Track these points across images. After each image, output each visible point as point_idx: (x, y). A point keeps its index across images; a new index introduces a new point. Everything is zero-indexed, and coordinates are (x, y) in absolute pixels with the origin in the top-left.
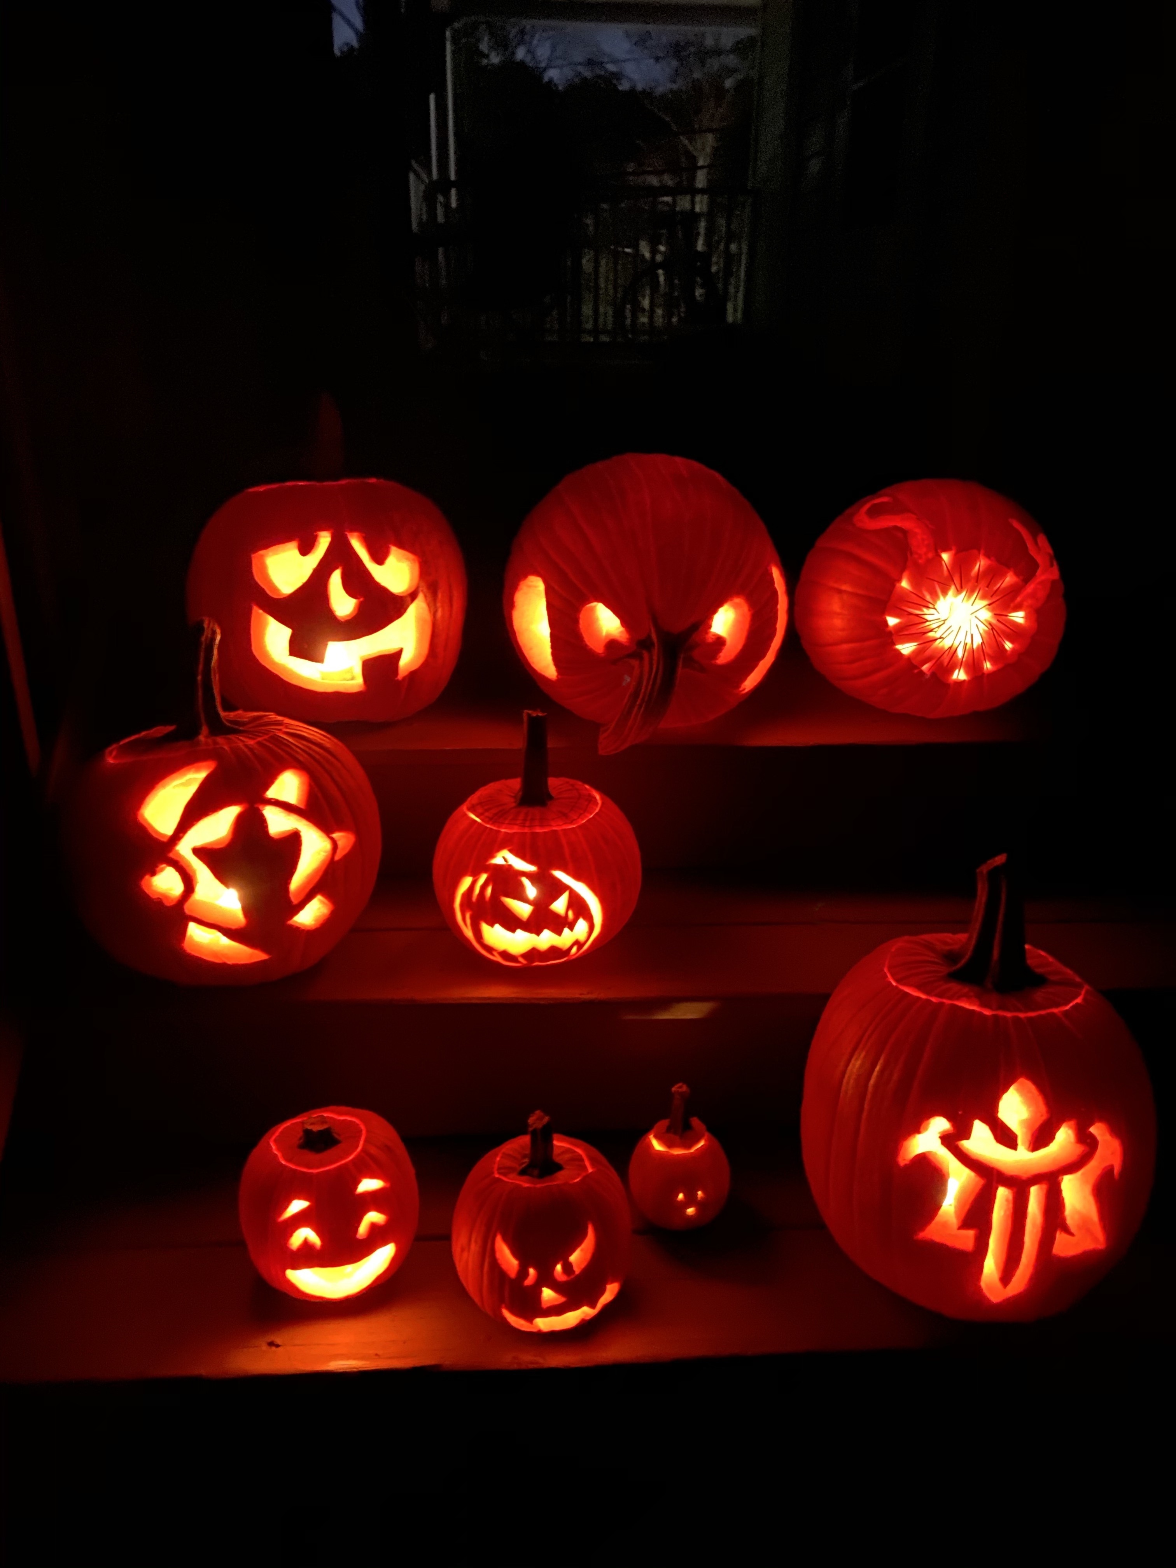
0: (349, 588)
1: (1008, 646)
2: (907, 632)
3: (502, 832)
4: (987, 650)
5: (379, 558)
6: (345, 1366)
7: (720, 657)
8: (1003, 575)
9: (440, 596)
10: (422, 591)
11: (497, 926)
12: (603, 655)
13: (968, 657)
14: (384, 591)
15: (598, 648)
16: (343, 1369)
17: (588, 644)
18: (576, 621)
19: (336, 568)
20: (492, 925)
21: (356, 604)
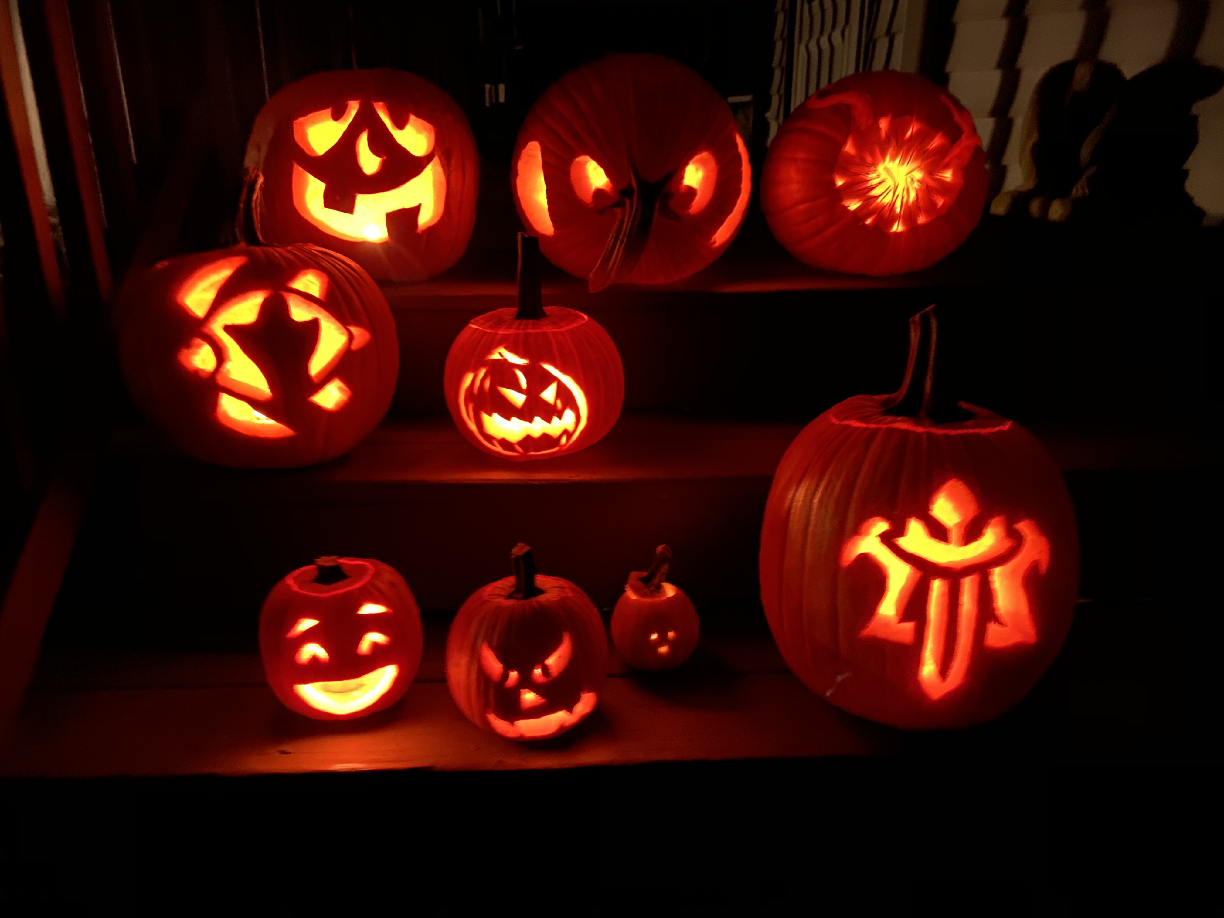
0: (374, 148)
1: (940, 202)
2: (851, 190)
3: (499, 334)
4: (921, 204)
5: (400, 125)
6: (346, 768)
7: (692, 206)
8: (932, 138)
9: (453, 162)
10: (438, 155)
11: (495, 415)
12: (592, 205)
13: (904, 212)
14: (404, 152)
15: (588, 199)
16: (343, 769)
17: (579, 195)
18: (568, 174)
19: (363, 131)
20: (490, 414)
21: (381, 161)
